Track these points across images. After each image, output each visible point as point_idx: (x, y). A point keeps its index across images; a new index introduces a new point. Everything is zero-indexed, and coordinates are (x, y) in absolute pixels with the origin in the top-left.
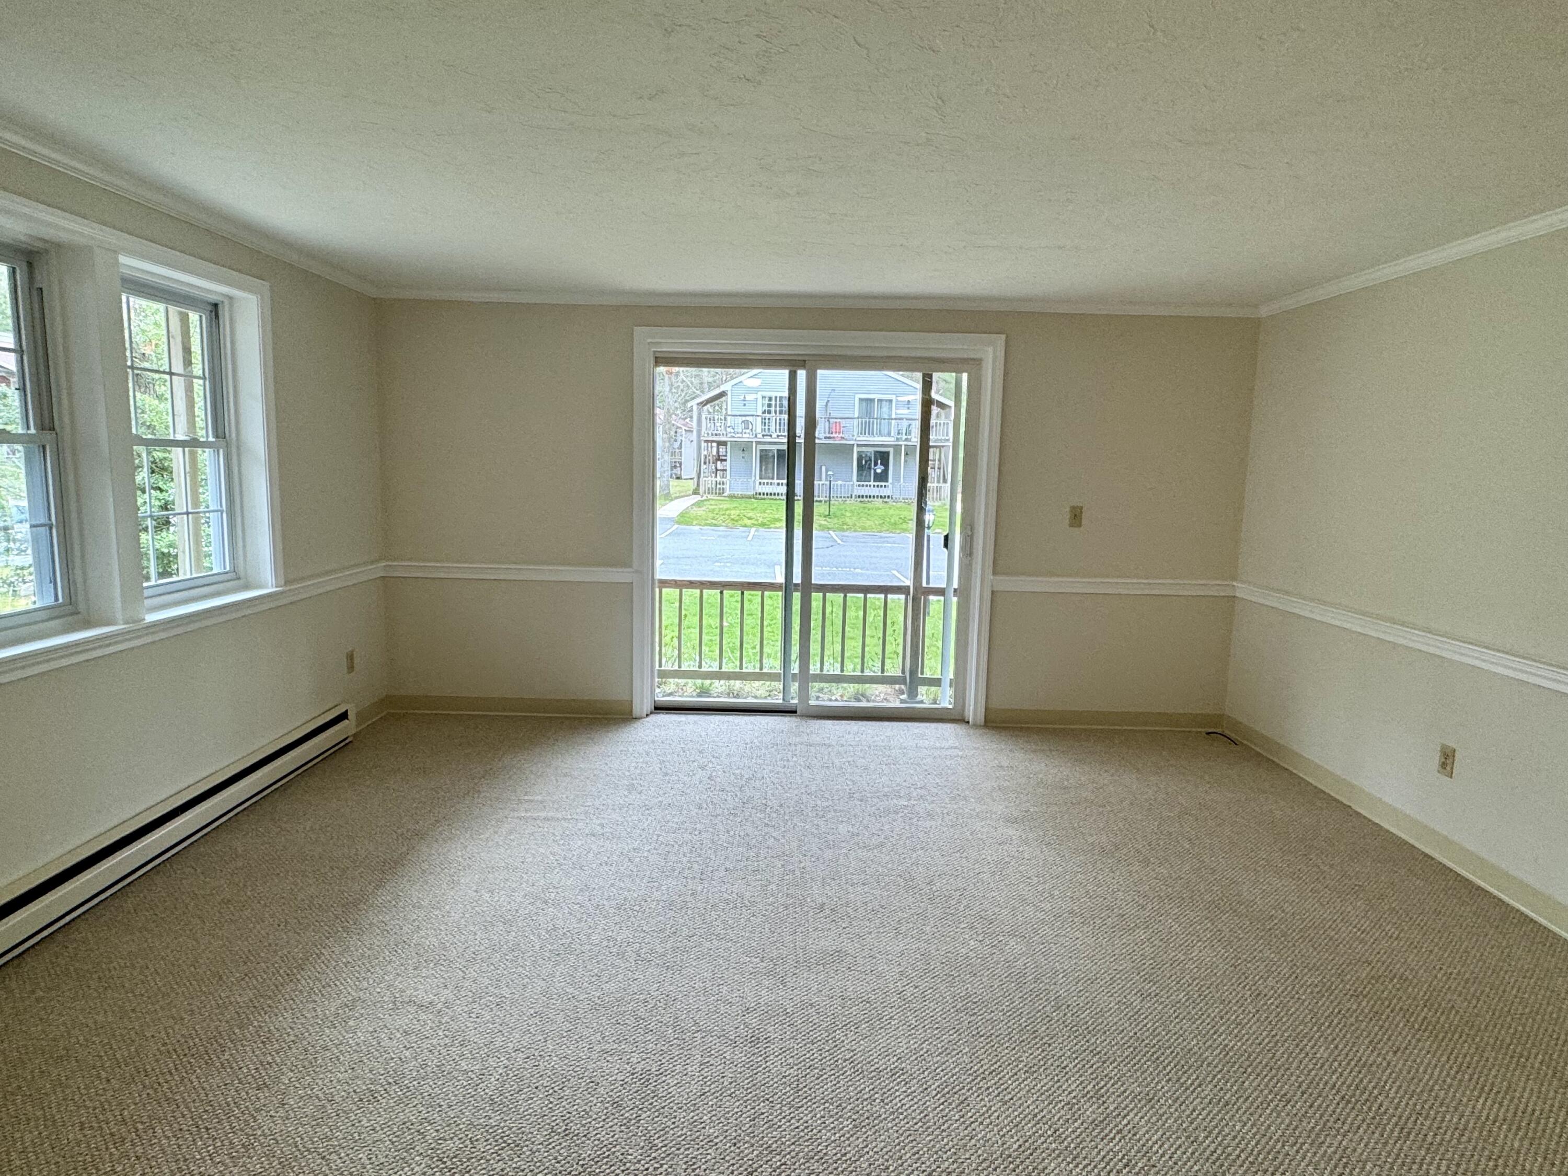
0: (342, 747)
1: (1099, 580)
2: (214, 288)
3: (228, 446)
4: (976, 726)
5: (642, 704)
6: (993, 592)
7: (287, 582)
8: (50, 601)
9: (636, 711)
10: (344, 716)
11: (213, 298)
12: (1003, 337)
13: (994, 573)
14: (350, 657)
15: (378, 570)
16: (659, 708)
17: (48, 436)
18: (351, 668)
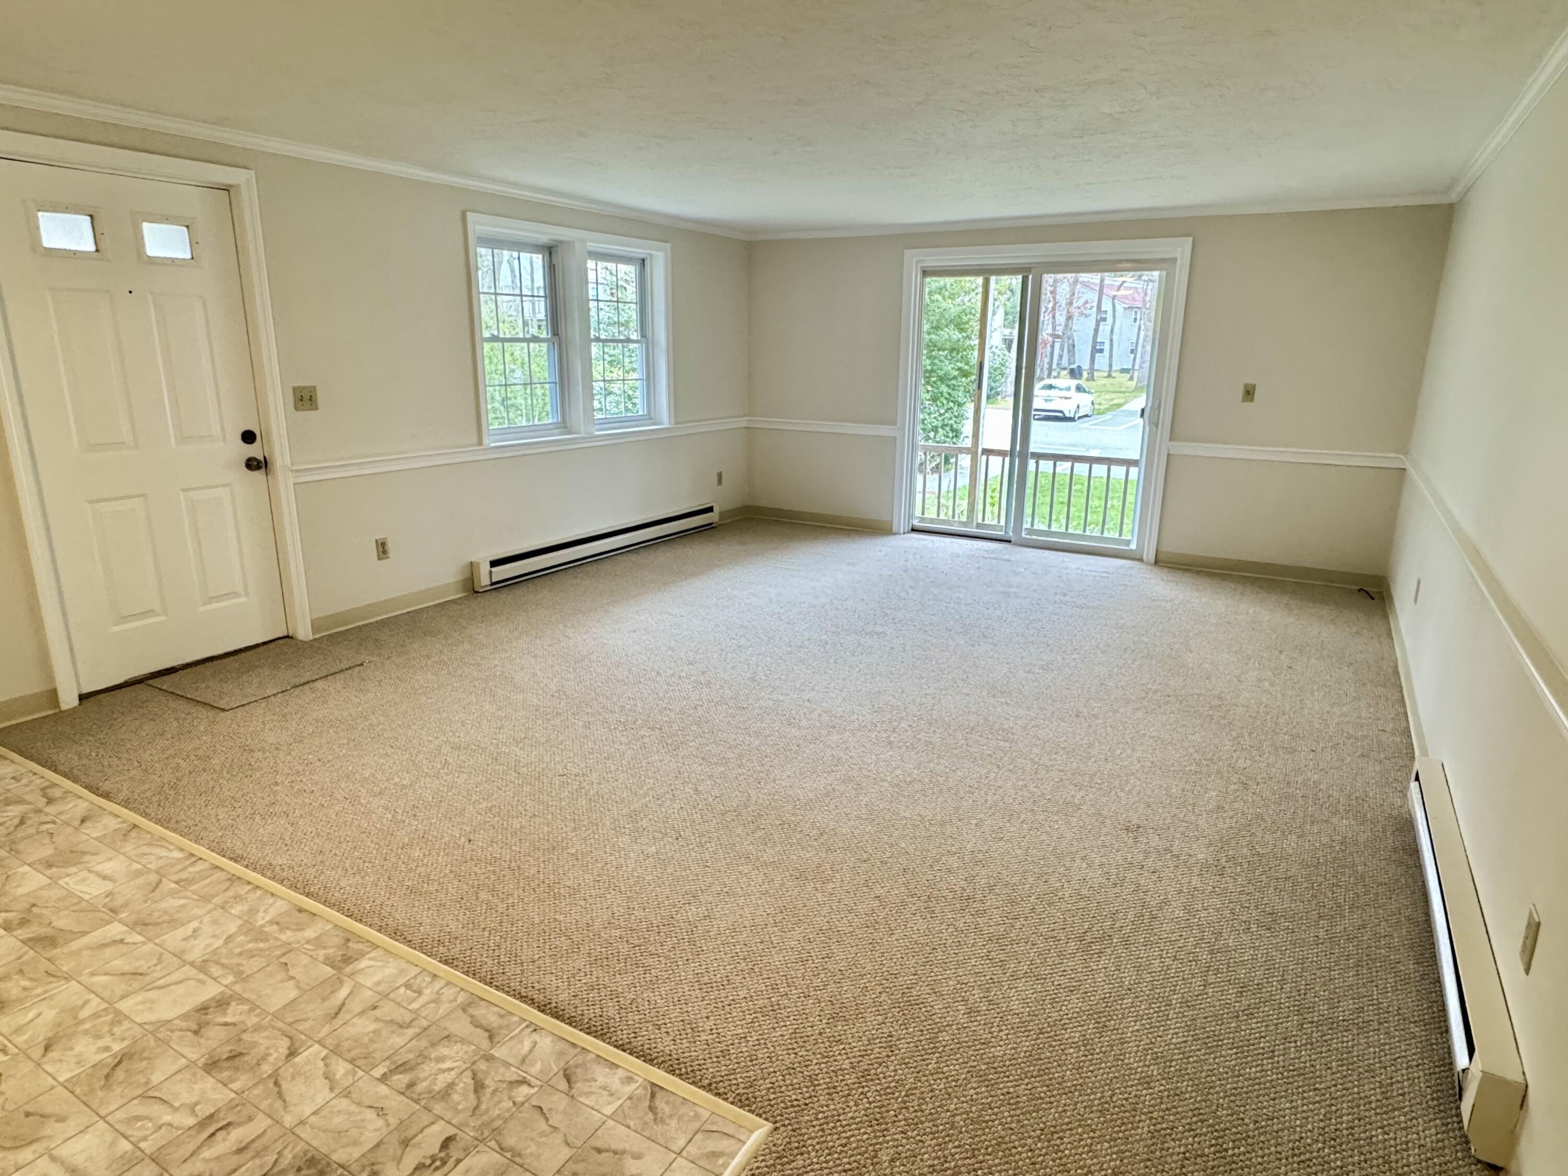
0: (708, 528)
1: (1281, 449)
2: (640, 252)
3: (647, 340)
4: (1148, 564)
5: (901, 524)
6: (1168, 455)
7: (676, 423)
8: (555, 420)
9: (895, 529)
10: (710, 510)
11: (643, 256)
12: (1191, 239)
13: (1171, 439)
14: (720, 476)
15: (743, 422)
16: (914, 530)
17: (556, 338)
18: (720, 482)
